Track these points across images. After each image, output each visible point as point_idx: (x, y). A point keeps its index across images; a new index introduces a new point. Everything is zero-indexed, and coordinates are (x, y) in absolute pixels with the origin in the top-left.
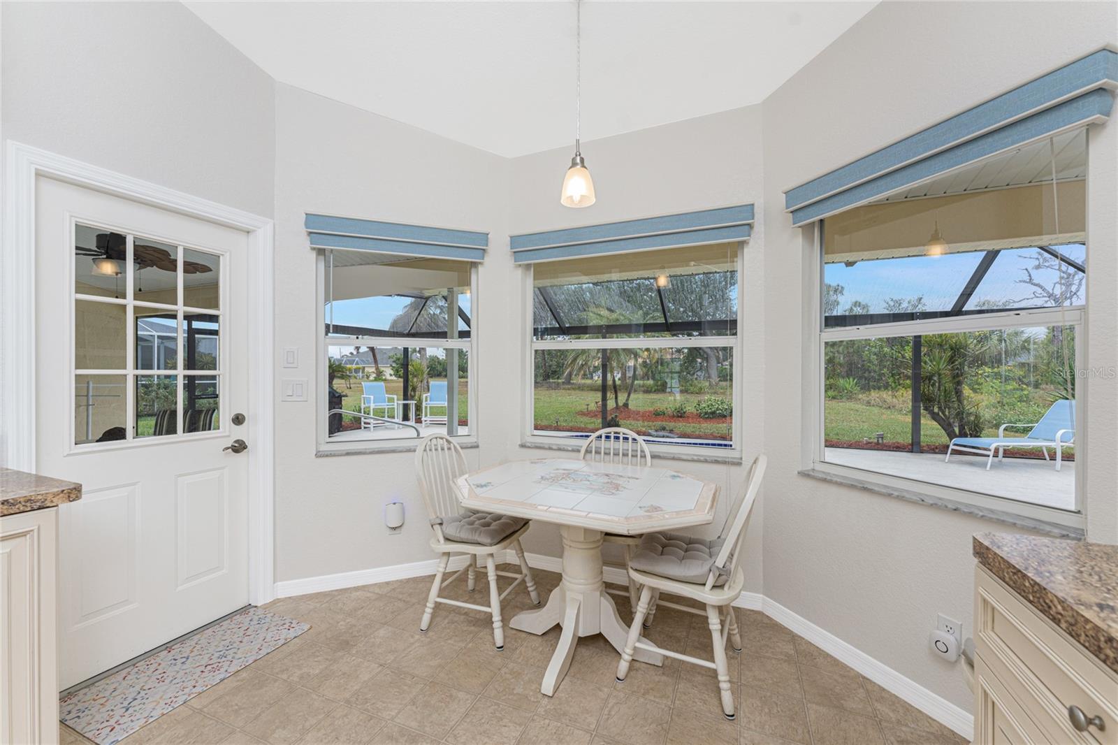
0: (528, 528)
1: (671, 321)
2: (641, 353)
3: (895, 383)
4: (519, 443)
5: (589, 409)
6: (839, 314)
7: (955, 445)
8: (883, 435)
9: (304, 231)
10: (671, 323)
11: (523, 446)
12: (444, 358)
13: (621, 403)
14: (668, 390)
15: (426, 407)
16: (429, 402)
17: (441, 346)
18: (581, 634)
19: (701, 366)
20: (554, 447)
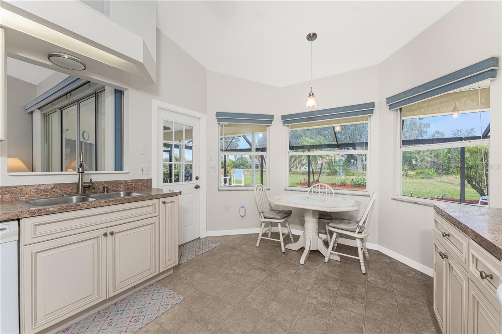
0: (290, 217)
1: (340, 143)
2: (325, 157)
3: (457, 171)
4: (284, 189)
5: (301, 182)
6: (427, 138)
7: (483, 199)
8: (445, 194)
9: (216, 118)
10: (340, 144)
11: (286, 190)
12: (235, 160)
13: (315, 180)
14: (338, 174)
15: (233, 180)
16: (234, 178)
17: (233, 154)
18: (311, 249)
19: (353, 164)
20: (298, 190)
